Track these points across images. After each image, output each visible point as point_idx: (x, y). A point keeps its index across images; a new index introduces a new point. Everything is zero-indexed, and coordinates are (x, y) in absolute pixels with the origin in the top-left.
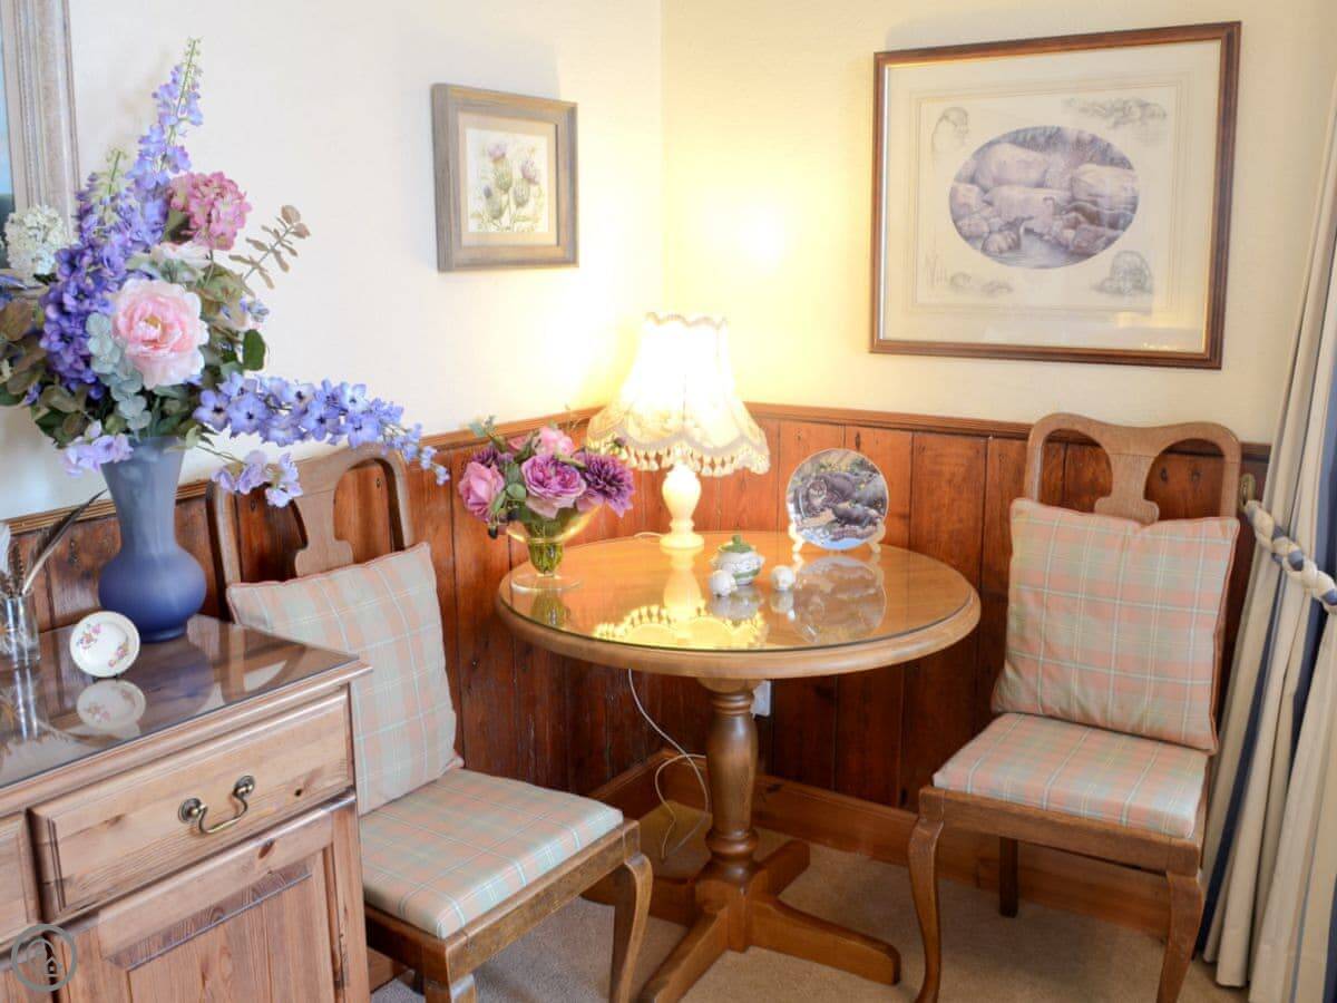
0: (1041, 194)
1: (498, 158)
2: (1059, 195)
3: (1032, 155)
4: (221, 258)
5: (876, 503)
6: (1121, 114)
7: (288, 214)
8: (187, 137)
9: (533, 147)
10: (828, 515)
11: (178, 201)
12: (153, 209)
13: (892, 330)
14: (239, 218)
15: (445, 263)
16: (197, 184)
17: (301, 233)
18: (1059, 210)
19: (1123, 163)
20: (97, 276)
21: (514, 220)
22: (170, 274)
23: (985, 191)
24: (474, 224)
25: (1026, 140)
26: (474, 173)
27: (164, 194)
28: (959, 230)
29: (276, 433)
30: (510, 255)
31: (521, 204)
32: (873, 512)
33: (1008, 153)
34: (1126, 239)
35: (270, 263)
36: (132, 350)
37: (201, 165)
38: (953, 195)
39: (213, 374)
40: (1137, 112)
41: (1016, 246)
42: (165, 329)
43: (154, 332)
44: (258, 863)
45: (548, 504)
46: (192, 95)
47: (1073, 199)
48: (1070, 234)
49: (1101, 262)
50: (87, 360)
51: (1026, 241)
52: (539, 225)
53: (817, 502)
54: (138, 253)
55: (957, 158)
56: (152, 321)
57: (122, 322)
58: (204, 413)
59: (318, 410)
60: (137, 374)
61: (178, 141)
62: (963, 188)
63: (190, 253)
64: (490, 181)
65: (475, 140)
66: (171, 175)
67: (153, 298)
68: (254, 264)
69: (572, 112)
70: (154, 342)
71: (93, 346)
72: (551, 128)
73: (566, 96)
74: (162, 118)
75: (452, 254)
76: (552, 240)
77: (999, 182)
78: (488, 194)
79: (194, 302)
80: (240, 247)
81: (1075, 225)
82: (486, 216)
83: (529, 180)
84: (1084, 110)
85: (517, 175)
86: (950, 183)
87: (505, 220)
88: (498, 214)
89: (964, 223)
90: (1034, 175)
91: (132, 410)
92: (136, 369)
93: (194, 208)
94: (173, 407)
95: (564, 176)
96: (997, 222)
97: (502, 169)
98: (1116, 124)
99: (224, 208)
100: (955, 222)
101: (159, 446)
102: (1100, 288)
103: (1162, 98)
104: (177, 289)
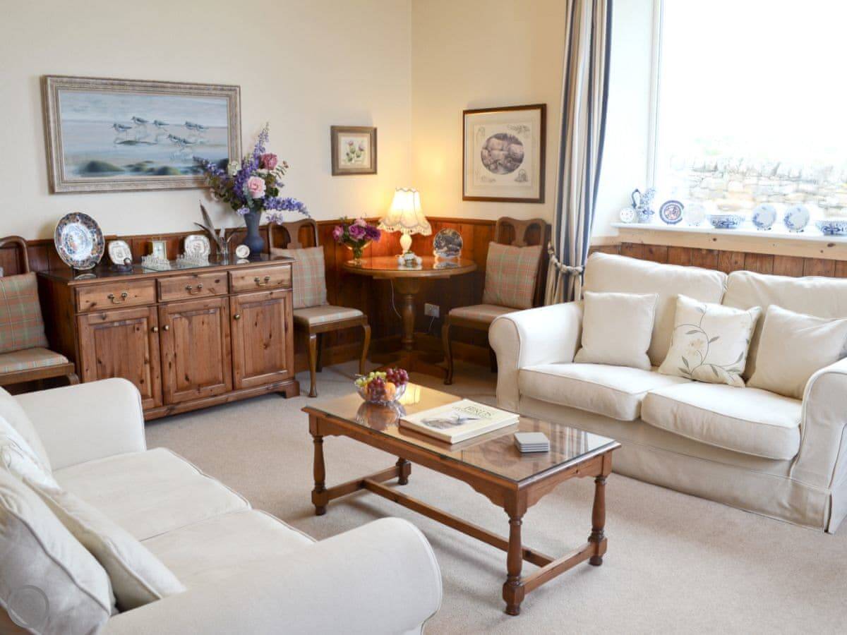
0: (502, 153)
1: (351, 144)
2: (506, 153)
3: (501, 142)
4: (271, 171)
5: (460, 245)
6: (519, 129)
7: (284, 163)
8: (265, 145)
9: (364, 141)
10: (446, 249)
11: (262, 160)
12: (257, 162)
13: (467, 194)
14: (275, 164)
15: (334, 173)
16: (266, 156)
17: (287, 167)
18: (506, 157)
19: (519, 143)
20: (245, 176)
21: (356, 161)
22: (260, 175)
23: (489, 152)
24: (343, 162)
25: (498, 137)
26: (344, 148)
27: (259, 158)
28: (483, 163)
29: (279, 209)
30: (355, 171)
31: (358, 156)
32: (458, 248)
33: (495, 141)
34: (522, 166)
35: (280, 173)
36: (252, 190)
37: (268, 152)
38: (482, 153)
39: (267, 197)
40: (523, 129)
41: (496, 168)
42: (258, 186)
43: (255, 187)
44: (269, 296)
45: (355, 238)
46: (266, 136)
47: (509, 154)
48: (509, 164)
49: (515, 174)
50: (242, 192)
51: (499, 167)
52: (365, 162)
53: (443, 244)
54: (253, 171)
55: (483, 142)
56: (255, 185)
57: (249, 185)
58: (265, 205)
59: (287, 204)
60: (252, 196)
61: (263, 146)
62: (484, 151)
63: (264, 171)
64: (348, 150)
65: (344, 140)
66: (261, 154)
67: (256, 180)
68: (277, 174)
69: (375, 130)
70: (255, 189)
71: (243, 189)
72: (369, 135)
73: (375, 126)
74: (260, 141)
75: (336, 171)
76: (369, 166)
77: (492, 149)
78: (348, 154)
79: (263, 181)
80: (275, 171)
81: (510, 162)
82: (347, 160)
83: (361, 150)
84: (511, 129)
85: (357, 149)
86: (481, 149)
87: (353, 161)
88: (351, 160)
89: (485, 161)
90: (500, 147)
91: (250, 203)
92: (252, 194)
93: (265, 161)
94: (259, 203)
95: (373, 148)
96: (492, 161)
97: (352, 147)
98: (519, 133)
99: (272, 161)
100: (482, 160)
101: (256, 211)
102: (516, 180)
103: (529, 125)
104: (260, 179)
